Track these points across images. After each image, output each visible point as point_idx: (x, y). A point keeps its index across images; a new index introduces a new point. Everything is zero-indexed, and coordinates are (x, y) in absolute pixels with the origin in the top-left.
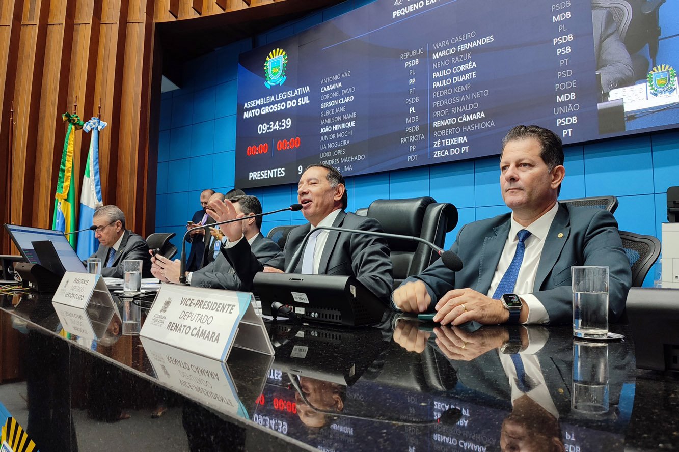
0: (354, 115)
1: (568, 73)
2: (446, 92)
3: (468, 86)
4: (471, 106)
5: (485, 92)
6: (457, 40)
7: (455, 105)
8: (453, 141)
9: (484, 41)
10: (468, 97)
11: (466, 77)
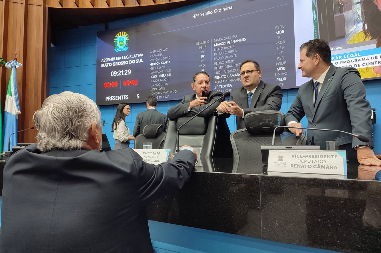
0: (170, 70)
2: (221, 63)
3: (233, 61)
4: (234, 70)
6: (227, 38)
7: (226, 69)
8: (225, 86)
9: (241, 40)
10: (233, 65)
11: (232, 56)
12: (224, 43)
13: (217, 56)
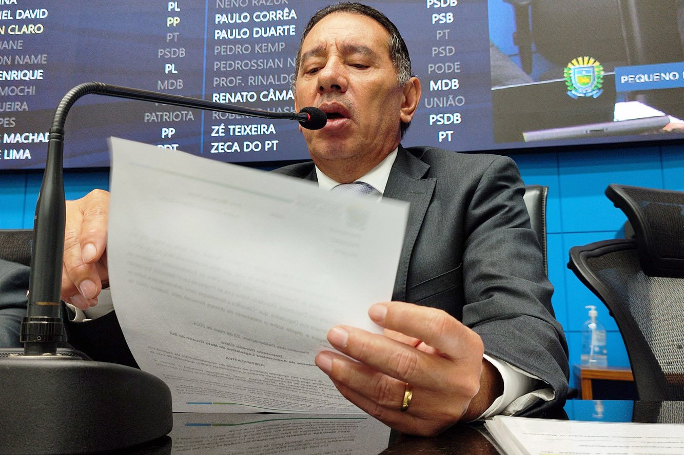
1: (448, 51)
2: (238, 49)
10: (280, 62)
11: (278, 31)
13: (225, 26)
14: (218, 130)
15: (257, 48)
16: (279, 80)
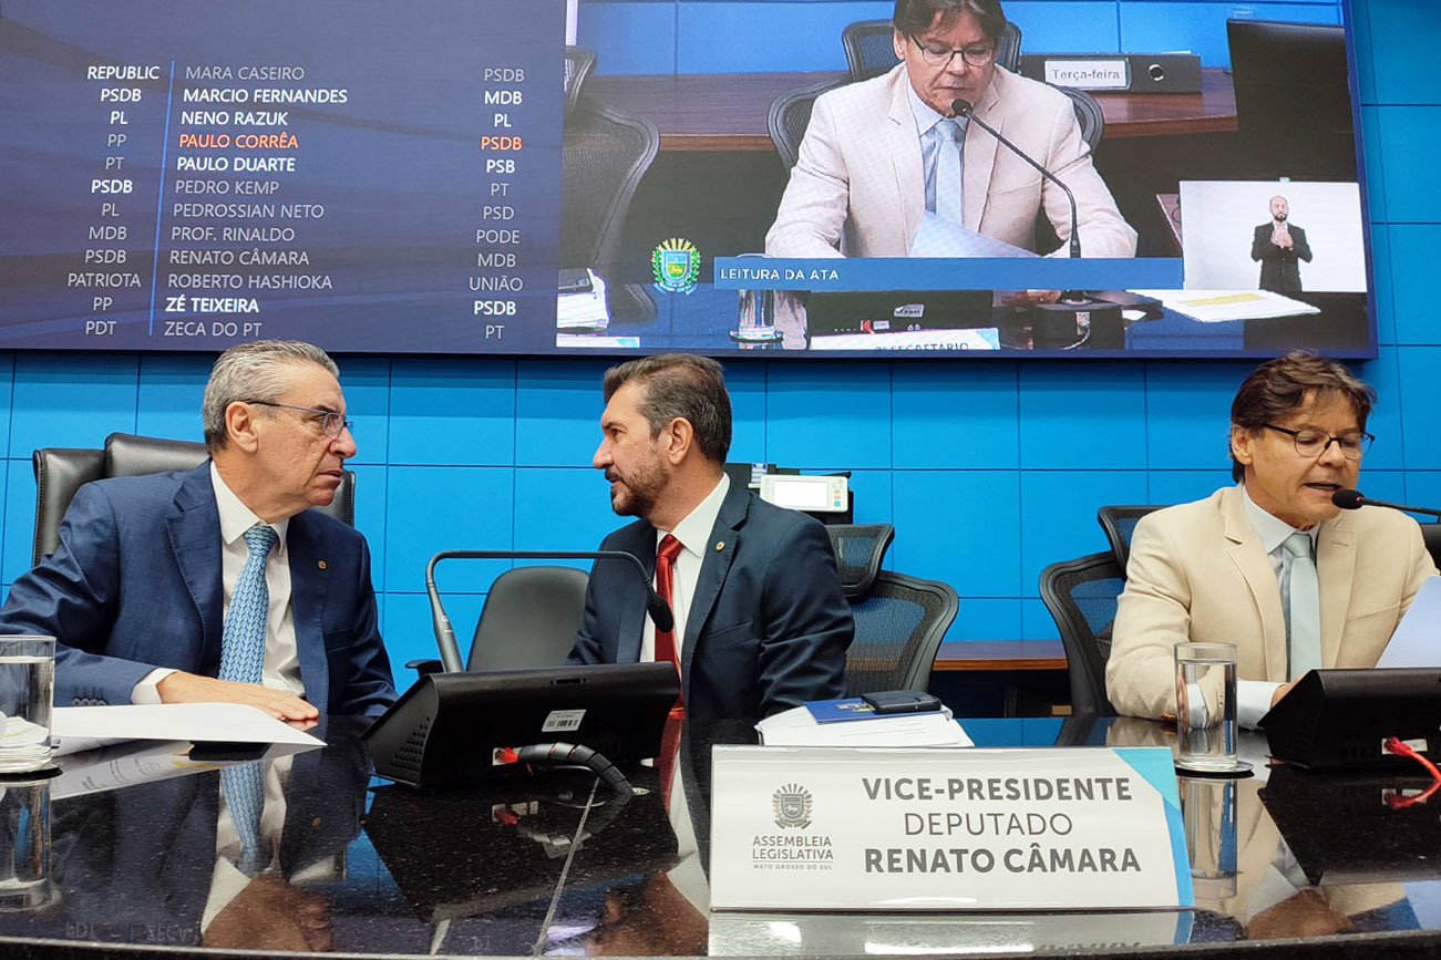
1: (506, 213)
2: (210, 186)
3: (273, 186)
4: (276, 234)
5: (316, 211)
6: (254, 73)
7: (233, 223)
8: (223, 305)
9: (324, 96)
10: (270, 209)
11: (270, 165)
12: (235, 96)
13: (192, 152)
14: (176, 304)
15: (238, 187)
16: (267, 236)
